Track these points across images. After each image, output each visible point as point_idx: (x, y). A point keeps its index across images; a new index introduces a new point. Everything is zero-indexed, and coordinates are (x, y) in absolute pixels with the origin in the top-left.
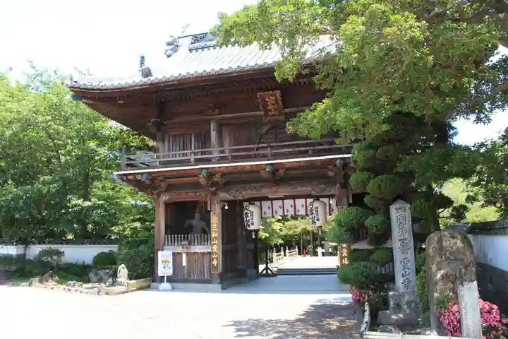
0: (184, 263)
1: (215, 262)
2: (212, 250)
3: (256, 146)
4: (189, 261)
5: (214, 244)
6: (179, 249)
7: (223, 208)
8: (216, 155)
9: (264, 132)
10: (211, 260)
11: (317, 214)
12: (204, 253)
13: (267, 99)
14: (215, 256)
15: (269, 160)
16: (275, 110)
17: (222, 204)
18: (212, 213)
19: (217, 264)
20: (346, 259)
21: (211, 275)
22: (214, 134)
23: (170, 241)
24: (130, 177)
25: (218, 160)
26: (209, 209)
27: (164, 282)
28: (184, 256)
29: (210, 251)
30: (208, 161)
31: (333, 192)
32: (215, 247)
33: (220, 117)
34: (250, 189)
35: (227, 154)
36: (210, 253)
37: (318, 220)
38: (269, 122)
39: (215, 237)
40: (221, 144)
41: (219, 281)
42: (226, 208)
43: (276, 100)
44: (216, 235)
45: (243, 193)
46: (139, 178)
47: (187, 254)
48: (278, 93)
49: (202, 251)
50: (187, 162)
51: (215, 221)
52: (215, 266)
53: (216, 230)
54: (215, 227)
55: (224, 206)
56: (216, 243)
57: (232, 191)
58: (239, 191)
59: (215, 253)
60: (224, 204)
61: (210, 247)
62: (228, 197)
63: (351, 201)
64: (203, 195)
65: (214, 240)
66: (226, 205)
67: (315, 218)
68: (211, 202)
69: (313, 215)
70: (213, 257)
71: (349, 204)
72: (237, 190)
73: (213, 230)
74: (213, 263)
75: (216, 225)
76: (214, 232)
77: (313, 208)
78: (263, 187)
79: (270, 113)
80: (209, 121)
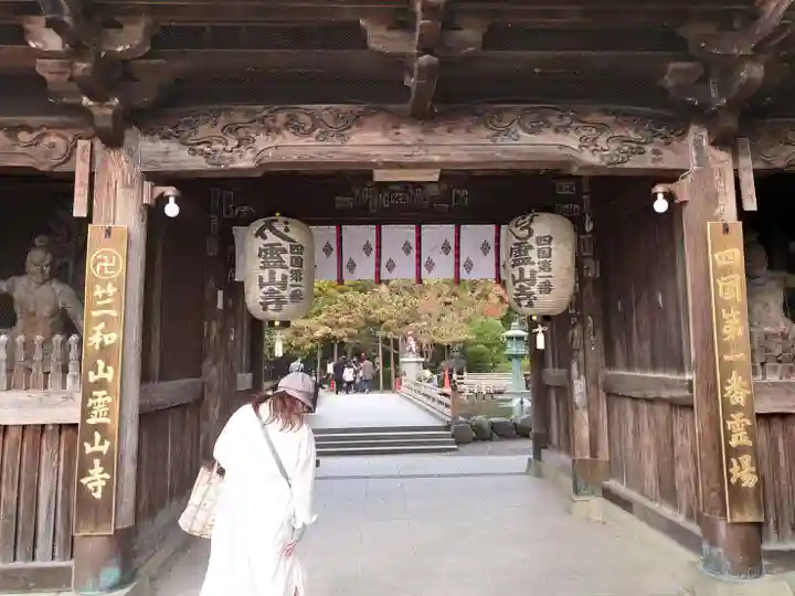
1: (96, 480)
2: (86, 412)
5: (101, 384)
7: (153, 212)
10: (77, 466)
12: (41, 428)
14: (97, 446)
17: (149, 193)
18: (94, 231)
19: (107, 489)
20: (746, 459)
26: (79, 210)
29: (75, 418)
31: (669, 161)
32: (101, 399)
34: (298, 130)
36: (72, 428)
37: (546, 288)
39: (104, 350)
41: (110, 576)
42: (172, 210)
44: (112, 338)
45: (262, 141)
52: (98, 495)
53: (113, 313)
54: (108, 301)
55: (163, 200)
56: (109, 376)
57: (204, 131)
58: (241, 133)
59: (100, 427)
60: (159, 190)
61: (78, 397)
62: (182, 158)
63: (751, 205)
64: (53, 146)
65: (101, 364)
66: (172, 200)
67: (532, 281)
68: (92, 175)
69: (527, 269)
70: (89, 449)
71: (742, 214)
72: (232, 129)
73: (95, 314)
74: (84, 481)
75: (111, 290)
76: (102, 325)
77: (531, 241)
78: (357, 120)
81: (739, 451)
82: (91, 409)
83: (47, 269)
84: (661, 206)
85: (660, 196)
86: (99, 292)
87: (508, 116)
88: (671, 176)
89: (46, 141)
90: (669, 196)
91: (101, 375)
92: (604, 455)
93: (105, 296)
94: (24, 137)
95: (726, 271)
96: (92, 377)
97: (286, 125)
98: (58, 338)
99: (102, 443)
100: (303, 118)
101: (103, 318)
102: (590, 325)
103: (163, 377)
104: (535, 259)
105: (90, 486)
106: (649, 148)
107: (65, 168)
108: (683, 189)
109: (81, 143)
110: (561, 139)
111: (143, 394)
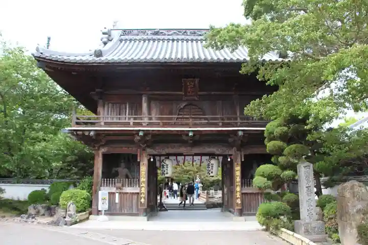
0: (117, 201)
1: (143, 200)
2: (141, 190)
3: (176, 116)
4: (120, 199)
5: (143, 187)
6: (114, 190)
7: (149, 160)
8: (146, 120)
9: (182, 107)
10: (139, 198)
11: (212, 169)
12: (133, 193)
13: (188, 84)
14: (142, 196)
15: (190, 128)
16: (192, 92)
18: (141, 163)
19: (144, 202)
21: (138, 210)
22: (145, 105)
23: (105, 183)
24: (78, 133)
25: (147, 125)
26: (139, 160)
27: (102, 214)
28: (117, 195)
29: (138, 191)
30: (140, 124)
31: (230, 153)
32: (143, 189)
33: (150, 92)
34: (172, 148)
35: (154, 121)
36: (138, 193)
38: (187, 100)
39: (143, 182)
40: (150, 113)
41: (145, 214)
42: (152, 160)
43: (194, 85)
44: (144, 180)
46: (87, 134)
47: (120, 193)
48: (197, 80)
49: (132, 192)
50: (128, 124)
51: (144, 169)
52: (142, 203)
53: (144, 176)
54: (144, 174)
55: (150, 158)
57: (157, 148)
58: (163, 148)
59: (143, 193)
61: (139, 188)
62: (154, 152)
63: (243, 160)
65: (143, 184)
66: (152, 158)
67: (210, 171)
68: (140, 155)
69: (209, 169)
71: (242, 162)
72: (161, 148)
74: (141, 201)
75: (144, 172)
76: (143, 178)
78: (180, 146)
79: (188, 94)
80: (141, 95)
81: (238, 198)
84: (229, 160)
86: (142, 173)
87: (205, 146)
88: (231, 155)
89: (133, 149)
90: (230, 158)
94: (130, 149)
95: (237, 171)
96: (141, 186)
97: (170, 147)
100: (172, 146)
104: (211, 167)
106: (227, 151)
107: (136, 154)
108: (232, 157)
109: (139, 150)
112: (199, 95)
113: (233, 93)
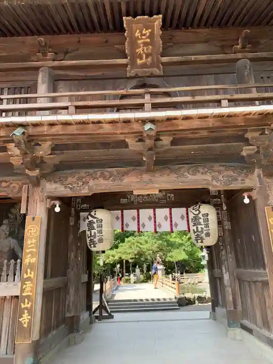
1: (25, 318)
2: (22, 291)
5: (29, 279)
7: (50, 211)
10: (17, 312)
11: (207, 226)
13: (137, 34)
14: (26, 305)
16: (147, 56)
17: (49, 203)
19: (30, 323)
26: (23, 211)
29: (18, 294)
32: (28, 285)
33: (56, 63)
34: (105, 178)
36: (17, 297)
37: (208, 235)
38: (136, 77)
39: (31, 266)
42: (57, 209)
43: (151, 36)
44: (34, 260)
45: (91, 183)
48: (158, 20)
51: (34, 233)
52: (25, 326)
53: (35, 250)
54: (33, 245)
55: (54, 206)
56: (32, 276)
57: (70, 180)
58: (84, 180)
59: (28, 297)
60: (53, 202)
61: (20, 284)
62: (61, 190)
64: (14, 187)
65: (29, 270)
66: (57, 206)
67: (202, 232)
68: (28, 197)
69: (199, 227)
70: (23, 306)
72: (80, 179)
73: (28, 251)
74: (21, 320)
75: (34, 241)
76: (30, 255)
77: (200, 215)
78: (126, 173)
79: (139, 62)
80: (37, 69)
82: (24, 289)
83: (8, 233)
84: (247, 201)
85: (246, 197)
86: (29, 242)
87: (183, 170)
88: (250, 190)
89: (12, 185)
90: (249, 197)
91: (29, 275)
92: (239, 308)
93: (31, 244)
94: (4, 184)
96: (25, 276)
97: (100, 176)
98: (13, 260)
99: (28, 303)
100: (106, 173)
101: (30, 252)
102: (229, 250)
103: (52, 277)
104: (202, 223)
105: (23, 322)
106: (240, 179)
107: (18, 195)
108: (254, 194)
109: (24, 186)
110: (204, 177)
111: (44, 283)
112: (163, 64)
113: (239, 55)
